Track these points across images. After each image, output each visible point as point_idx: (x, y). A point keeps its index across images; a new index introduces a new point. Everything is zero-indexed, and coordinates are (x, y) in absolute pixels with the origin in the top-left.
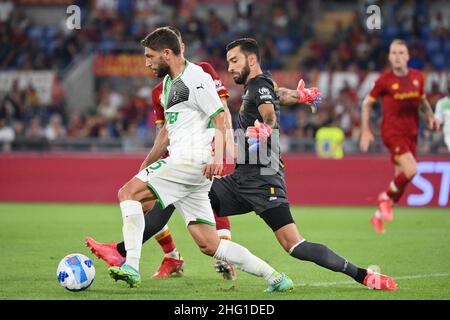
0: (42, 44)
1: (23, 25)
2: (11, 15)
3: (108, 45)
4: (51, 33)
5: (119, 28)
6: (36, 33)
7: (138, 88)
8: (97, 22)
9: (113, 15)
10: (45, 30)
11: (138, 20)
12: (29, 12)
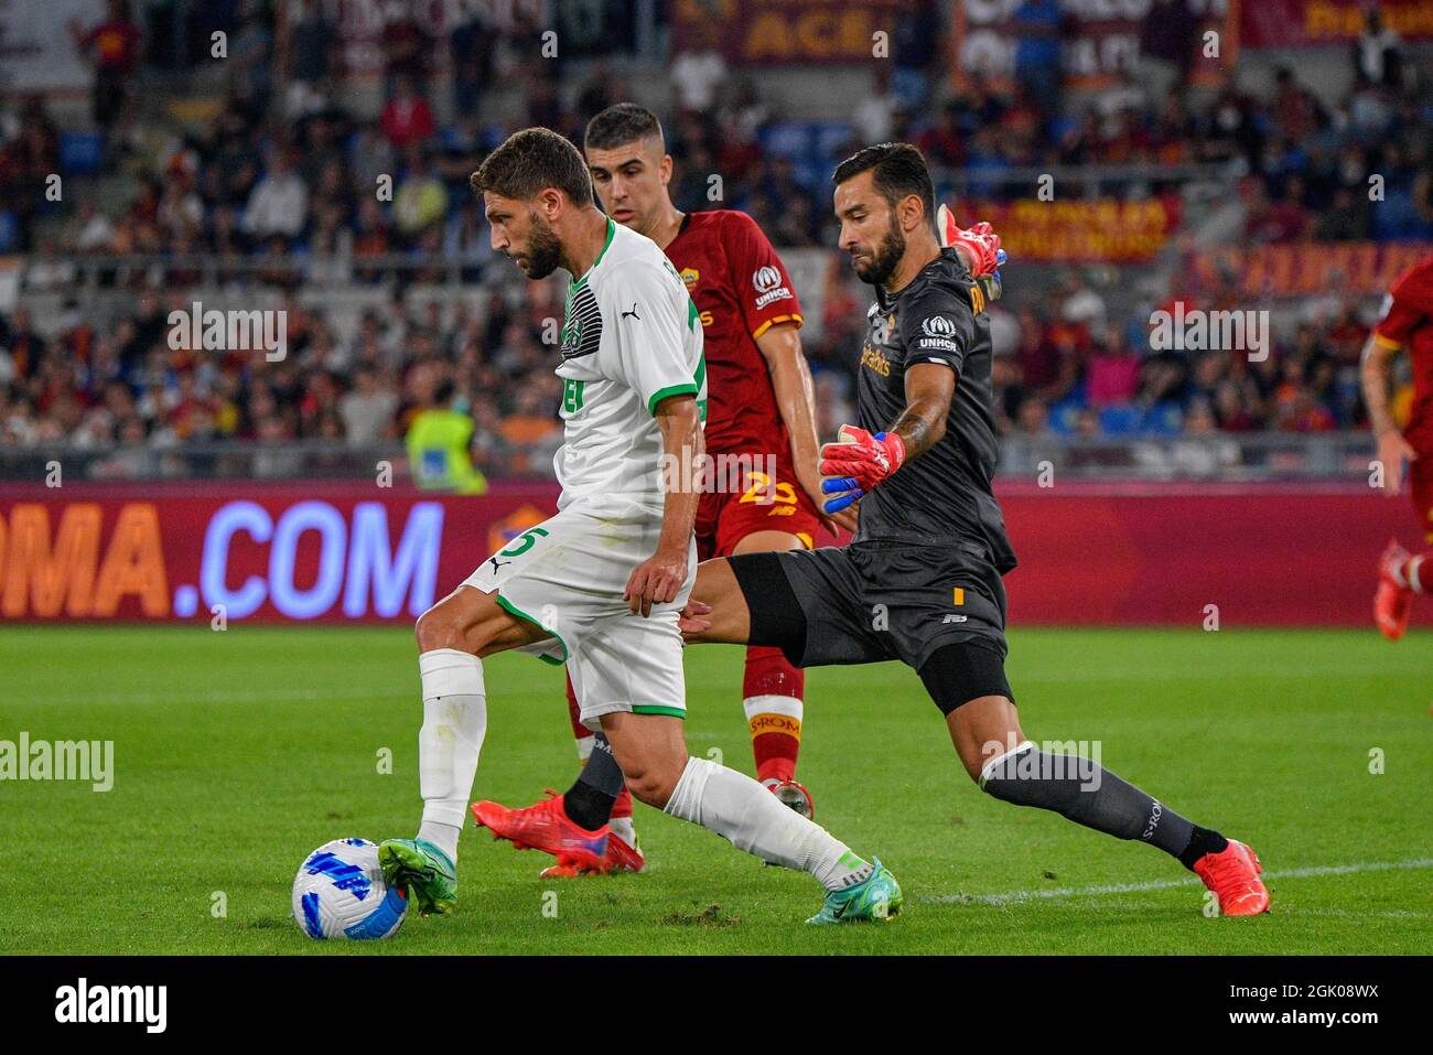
0: (803, 174)
1: (752, 118)
2: (718, 90)
3: (990, 175)
4: (830, 139)
5: (1021, 125)
6: (787, 140)
7: (1067, 294)
8: (958, 107)
9: (1002, 89)
10: (814, 131)
11: (1076, 100)
12: (767, 83)
